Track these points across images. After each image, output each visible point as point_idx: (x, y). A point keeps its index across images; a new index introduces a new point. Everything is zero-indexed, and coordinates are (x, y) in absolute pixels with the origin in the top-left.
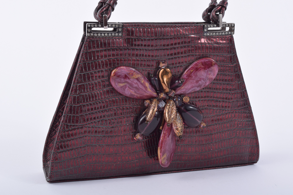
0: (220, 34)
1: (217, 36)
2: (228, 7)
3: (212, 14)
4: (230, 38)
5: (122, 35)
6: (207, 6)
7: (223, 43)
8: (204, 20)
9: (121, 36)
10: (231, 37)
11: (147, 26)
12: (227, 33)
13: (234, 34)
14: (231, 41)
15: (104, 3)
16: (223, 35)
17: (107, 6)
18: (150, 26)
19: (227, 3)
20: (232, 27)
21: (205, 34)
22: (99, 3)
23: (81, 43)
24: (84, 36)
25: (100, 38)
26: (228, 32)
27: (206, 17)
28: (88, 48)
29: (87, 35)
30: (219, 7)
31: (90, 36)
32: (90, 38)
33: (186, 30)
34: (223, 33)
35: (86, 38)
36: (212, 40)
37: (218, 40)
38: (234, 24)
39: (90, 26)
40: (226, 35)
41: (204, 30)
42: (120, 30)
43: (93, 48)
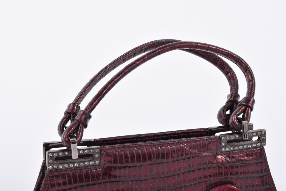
0: (245, 146)
1: (241, 150)
3: (232, 118)
4: (259, 151)
5: (100, 163)
7: (250, 160)
9: (99, 165)
10: (261, 150)
11: (136, 146)
12: (254, 145)
13: (265, 145)
14: (261, 155)
15: (72, 113)
16: (250, 148)
17: (77, 124)
18: (141, 146)
20: (262, 136)
21: (223, 150)
22: (65, 114)
23: (40, 173)
24: (44, 167)
25: (68, 170)
26: (257, 143)
28: (50, 186)
29: (48, 168)
30: (242, 108)
31: (53, 169)
32: (53, 171)
33: (195, 147)
34: (250, 146)
35: (47, 172)
36: (233, 157)
37: (242, 156)
38: (265, 132)
39: (51, 155)
40: (253, 148)
41: (220, 144)
42: (97, 156)
43: (57, 186)
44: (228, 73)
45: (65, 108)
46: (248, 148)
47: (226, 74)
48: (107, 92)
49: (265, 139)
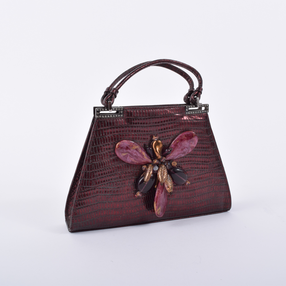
1: (196, 114)
2: (203, 92)
3: (191, 97)
4: (206, 115)
5: (123, 116)
6: (187, 92)
7: (200, 120)
8: (185, 102)
10: (206, 114)
11: (142, 108)
12: (203, 112)
13: (208, 112)
14: (206, 117)
16: (200, 113)
17: (111, 94)
18: (145, 108)
19: (202, 89)
20: (207, 107)
21: (187, 113)
22: (104, 93)
23: (92, 123)
24: (94, 118)
25: (107, 119)
27: (187, 100)
28: (97, 127)
30: (196, 92)
32: (99, 119)
33: (172, 110)
35: (96, 119)
36: (192, 117)
37: (197, 117)
38: (208, 105)
39: (98, 110)
40: (202, 113)
41: (185, 110)
42: (122, 112)
43: (101, 127)
44: (188, 79)
45: (105, 90)
46: (199, 113)
47: (187, 80)
48: (126, 81)
49: (208, 109)
